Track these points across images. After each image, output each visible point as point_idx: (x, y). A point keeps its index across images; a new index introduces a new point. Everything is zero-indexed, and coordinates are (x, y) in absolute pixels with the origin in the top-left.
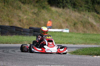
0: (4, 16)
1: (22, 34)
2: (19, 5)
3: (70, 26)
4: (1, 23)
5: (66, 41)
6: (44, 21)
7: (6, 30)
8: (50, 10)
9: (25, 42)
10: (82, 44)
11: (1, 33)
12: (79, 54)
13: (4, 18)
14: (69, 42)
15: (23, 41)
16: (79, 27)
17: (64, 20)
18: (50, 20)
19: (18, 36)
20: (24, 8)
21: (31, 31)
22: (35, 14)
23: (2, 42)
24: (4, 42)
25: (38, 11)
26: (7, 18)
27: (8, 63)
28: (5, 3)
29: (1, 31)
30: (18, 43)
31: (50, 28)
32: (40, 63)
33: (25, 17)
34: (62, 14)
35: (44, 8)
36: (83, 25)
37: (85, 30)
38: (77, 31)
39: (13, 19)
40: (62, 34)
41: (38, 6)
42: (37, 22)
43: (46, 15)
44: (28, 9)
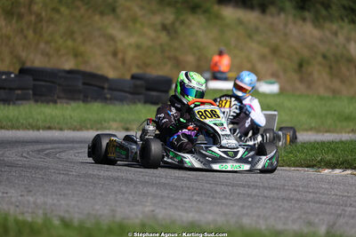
0: (58, 38)
1: (105, 99)
3: (285, 71)
4: (49, 60)
6: (194, 54)
7: (51, 82)
8: (218, 17)
9: (111, 123)
10: (306, 130)
11: (34, 94)
13: (56, 42)
15: (105, 121)
16: (316, 75)
17: (266, 51)
20: (129, 9)
21: (136, 86)
22: (164, 28)
23: (35, 124)
24: (40, 123)
25: (177, 19)
26: (70, 43)
30: (89, 126)
33: (133, 40)
34: (257, 29)
36: (331, 68)
37: (336, 84)
38: (309, 86)
39: (87, 49)
42: (169, 58)
43: (201, 34)
44: (140, 13)
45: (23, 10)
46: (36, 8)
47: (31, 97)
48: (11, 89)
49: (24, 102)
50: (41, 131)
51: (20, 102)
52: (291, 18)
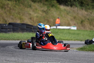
0: (16, 14)
1: (32, 32)
2: (30, 3)
3: (78, 23)
4: (13, 20)
5: (74, 38)
6: (53, 19)
7: (17, 27)
8: (59, 8)
11: (13, 30)
12: (86, 51)
13: (15, 15)
14: (77, 39)
16: (86, 24)
17: (72, 18)
18: (58, 18)
19: (28, 33)
20: (35, 6)
22: (44, 12)
23: (14, 39)
24: (16, 38)
25: (48, 9)
26: (19, 16)
27: (20, 59)
28: (16, 1)
29: (13, 29)
31: (59, 26)
32: (49, 59)
33: (35, 15)
34: (70, 12)
35: (53, 6)
36: (90, 23)
37: (92, 27)
38: (84, 28)
39: (23, 17)
40: (70, 31)
41: (48, 4)
42: (46, 20)
43: (55, 13)
44: (38, 7)
45: (6, 7)
46: (9, 6)
47: (12, 31)
48: (6, 29)
49: (10, 32)
50: (16, 41)
51: (9, 32)
52: (79, 9)
